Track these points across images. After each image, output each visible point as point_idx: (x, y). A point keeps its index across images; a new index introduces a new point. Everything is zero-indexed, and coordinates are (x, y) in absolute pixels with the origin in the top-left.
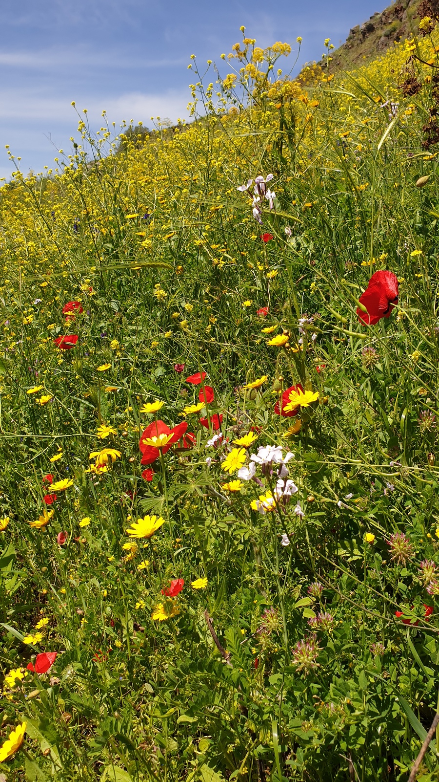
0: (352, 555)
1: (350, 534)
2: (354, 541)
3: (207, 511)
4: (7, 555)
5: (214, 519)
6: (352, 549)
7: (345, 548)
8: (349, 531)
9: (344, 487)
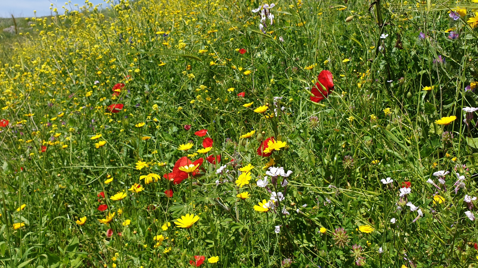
0: (303, 243)
1: (301, 230)
2: (304, 234)
3: (213, 215)
4: (73, 244)
5: (218, 220)
6: (303, 239)
7: (298, 238)
8: (301, 228)
9: (299, 201)
